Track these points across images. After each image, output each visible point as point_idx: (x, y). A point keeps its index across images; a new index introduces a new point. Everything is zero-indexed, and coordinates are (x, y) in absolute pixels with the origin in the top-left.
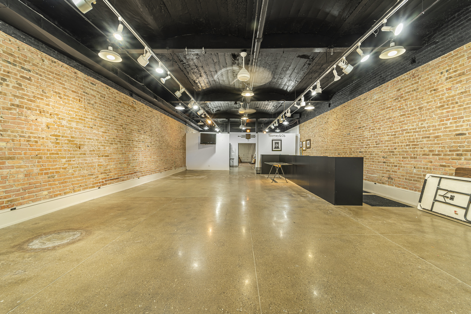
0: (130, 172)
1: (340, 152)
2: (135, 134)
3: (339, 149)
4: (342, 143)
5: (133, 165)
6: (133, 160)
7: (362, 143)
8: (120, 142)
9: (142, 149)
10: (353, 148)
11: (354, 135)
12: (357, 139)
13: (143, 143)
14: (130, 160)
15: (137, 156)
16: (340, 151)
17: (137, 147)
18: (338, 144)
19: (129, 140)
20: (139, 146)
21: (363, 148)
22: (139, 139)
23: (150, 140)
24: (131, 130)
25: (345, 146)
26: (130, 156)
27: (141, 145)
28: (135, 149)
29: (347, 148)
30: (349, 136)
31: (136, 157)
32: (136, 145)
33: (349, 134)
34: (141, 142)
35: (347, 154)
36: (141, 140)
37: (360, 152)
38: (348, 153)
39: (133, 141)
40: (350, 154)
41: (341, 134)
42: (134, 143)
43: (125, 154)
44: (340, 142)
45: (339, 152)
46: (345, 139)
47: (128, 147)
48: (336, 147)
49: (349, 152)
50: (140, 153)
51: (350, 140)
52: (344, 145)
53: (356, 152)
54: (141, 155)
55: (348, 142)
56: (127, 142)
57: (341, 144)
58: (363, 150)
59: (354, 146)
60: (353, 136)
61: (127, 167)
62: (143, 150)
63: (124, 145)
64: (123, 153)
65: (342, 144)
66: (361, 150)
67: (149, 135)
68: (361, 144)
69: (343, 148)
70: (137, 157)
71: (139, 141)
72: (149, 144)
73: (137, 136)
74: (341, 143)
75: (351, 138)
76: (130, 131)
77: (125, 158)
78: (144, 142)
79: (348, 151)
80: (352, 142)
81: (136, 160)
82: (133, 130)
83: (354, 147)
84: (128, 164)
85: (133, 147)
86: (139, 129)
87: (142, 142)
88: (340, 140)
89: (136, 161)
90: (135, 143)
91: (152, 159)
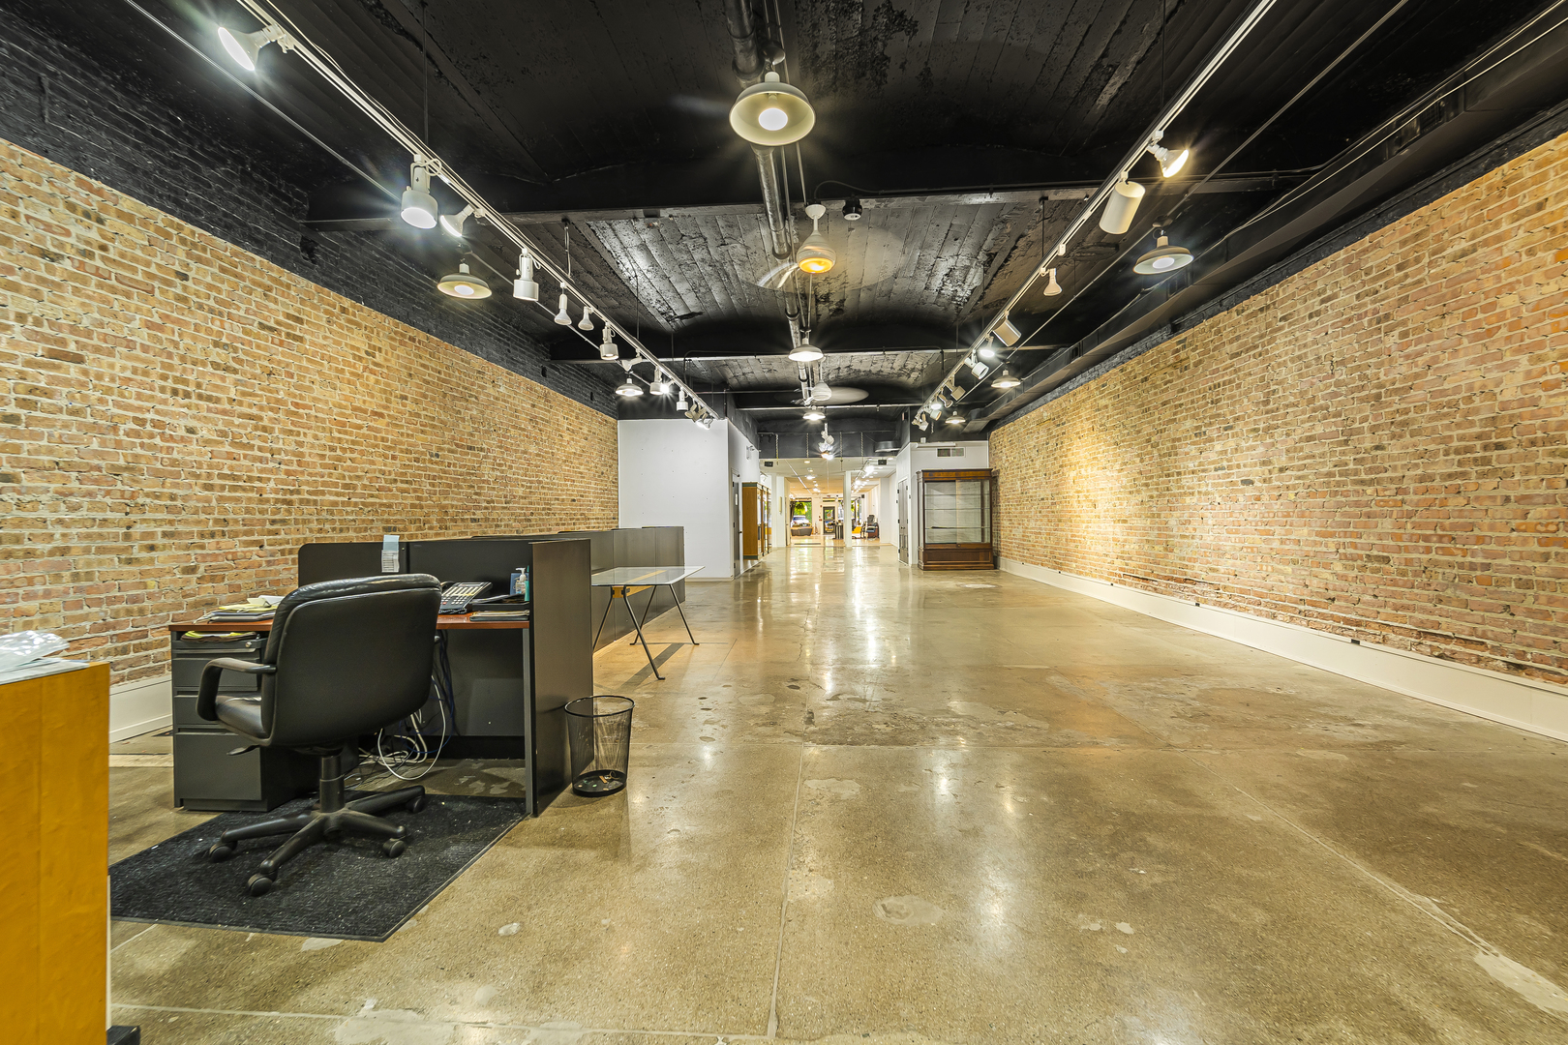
0: (1173, 572)
1: (395, 521)
2: (1186, 450)
3: (390, 506)
4: (407, 482)
5: (1181, 555)
6: (1183, 537)
7: (476, 494)
8: (1147, 485)
9: (1217, 495)
10: (452, 506)
11: (455, 465)
12: (465, 481)
13: (1220, 472)
14: (1171, 536)
15: (1195, 524)
16: (398, 517)
17: (1193, 494)
18: (383, 484)
19: (1168, 475)
20: (1203, 489)
21: (480, 508)
22: (1200, 464)
23: (1261, 449)
24: (1174, 440)
25: (419, 498)
26: (1172, 522)
27: (1210, 483)
28: (1188, 500)
29: (429, 506)
30: (436, 463)
31: (1190, 527)
32: (1189, 488)
33: (437, 456)
34: (1213, 473)
35: (431, 528)
36: (1210, 463)
37: (474, 520)
38: (435, 523)
39: (1179, 474)
40: (441, 528)
41: (402, 443)
42: (1183, 482)
43: (1159, 516)
44: (393, 476)
45: (388, 521)
46: (419, 468)
47: (1165, 496)
48: (372, 496)
49: (438, 521)
50: (1207, 514)
51: (441, 478)
52: (415, 491)
53: (463, 520)
54: (1210, 522)
55: (433, 485)
56: (1163, 483)
57: (399, 485)
58: (479, 515)
59: (453, 499)
60: (452, 468)
61: (1166, 557)
62: (1219, 500)
63: (1155, 493)
64: (1153, 516)
65: (405, 486)
66: (474, 514)
67: (1255, 430)
68: (474, 497)
69: (413, 506)
70: (1195, 530)
71: (1204, 471)
72: (1257, 473)
73: (1193, 453)
74: (402, 482)
75: (445, 472)
76: (1169, 444)
77: (1159, 529)
78: (1223, 468)
79: (434, 518)
80: (449, 486)
81: (1193, 537)
82: (1179, 440)
83: (455, 503)
84: (1168, 549)
85: (1181, 495)
86: (1197, 428)
87: (1216, 470)
88: (394, 467)
89: (1191, 541)
90: (1187, 481)
91: (1276, 545)
